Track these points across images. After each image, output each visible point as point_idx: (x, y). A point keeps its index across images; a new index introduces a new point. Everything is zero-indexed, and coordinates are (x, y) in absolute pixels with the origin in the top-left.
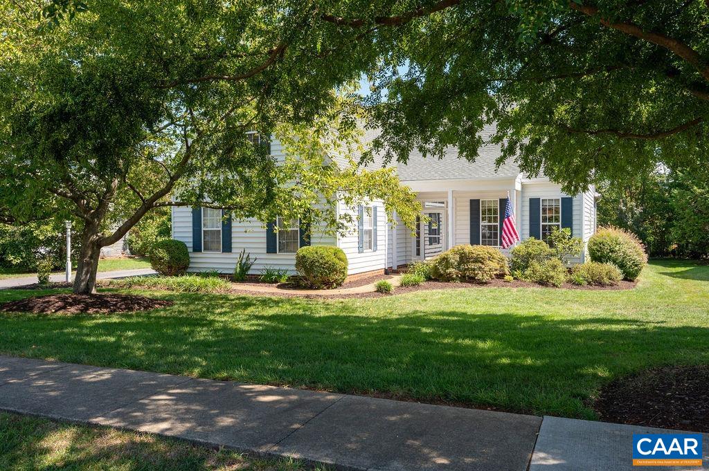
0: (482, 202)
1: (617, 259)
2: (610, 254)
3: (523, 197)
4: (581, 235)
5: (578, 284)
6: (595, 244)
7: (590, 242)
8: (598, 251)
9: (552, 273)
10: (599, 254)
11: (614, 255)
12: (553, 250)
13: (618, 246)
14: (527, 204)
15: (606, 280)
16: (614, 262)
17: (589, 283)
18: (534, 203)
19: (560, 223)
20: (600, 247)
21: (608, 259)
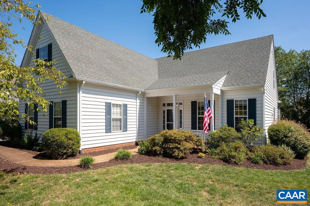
0: (199, 103)
1: (290, 142)
2: (284, 139)
3: (222, 99)
4: (262, 124)
5: (256, 163)
6: (272, 131)
7: (269, 129)
8: (275, 136)
9: (234, 153)
10: (276, 138)
11: (287, 140)
12: (239, 135)
13: (290, 133)
14: (226, 103)
15: (279, 160)
16: (288, 144)
17: (265, 162)
18: (230, 103)
19: (247, 116)
20: (277, 133)
21: (283, 142)
